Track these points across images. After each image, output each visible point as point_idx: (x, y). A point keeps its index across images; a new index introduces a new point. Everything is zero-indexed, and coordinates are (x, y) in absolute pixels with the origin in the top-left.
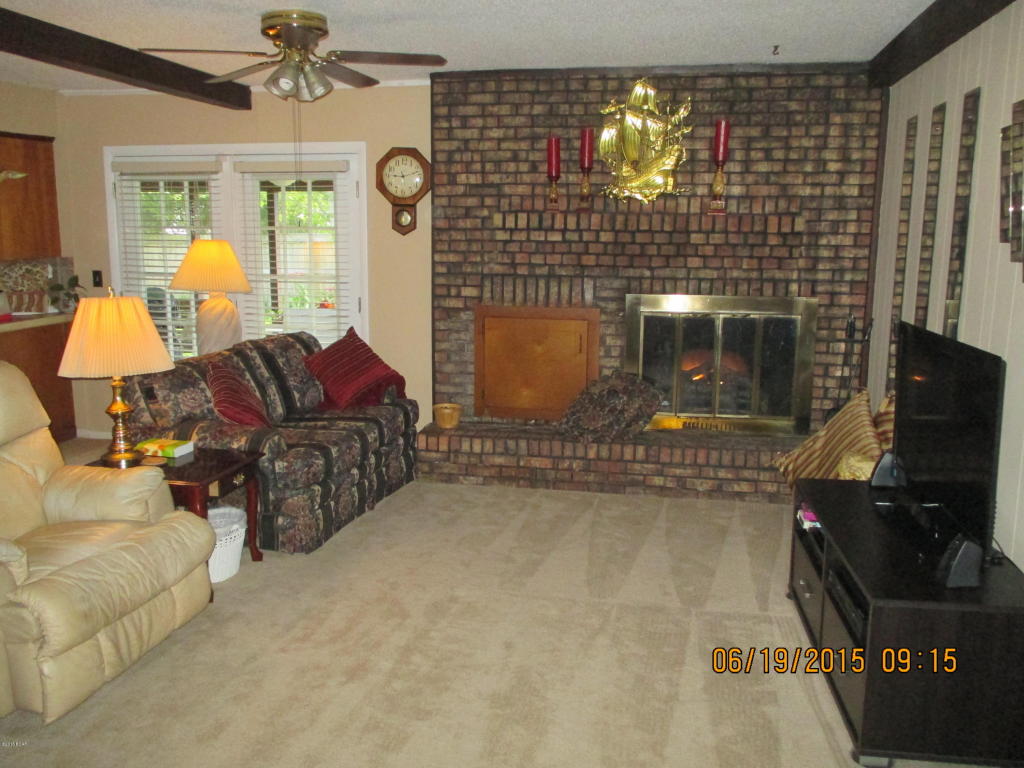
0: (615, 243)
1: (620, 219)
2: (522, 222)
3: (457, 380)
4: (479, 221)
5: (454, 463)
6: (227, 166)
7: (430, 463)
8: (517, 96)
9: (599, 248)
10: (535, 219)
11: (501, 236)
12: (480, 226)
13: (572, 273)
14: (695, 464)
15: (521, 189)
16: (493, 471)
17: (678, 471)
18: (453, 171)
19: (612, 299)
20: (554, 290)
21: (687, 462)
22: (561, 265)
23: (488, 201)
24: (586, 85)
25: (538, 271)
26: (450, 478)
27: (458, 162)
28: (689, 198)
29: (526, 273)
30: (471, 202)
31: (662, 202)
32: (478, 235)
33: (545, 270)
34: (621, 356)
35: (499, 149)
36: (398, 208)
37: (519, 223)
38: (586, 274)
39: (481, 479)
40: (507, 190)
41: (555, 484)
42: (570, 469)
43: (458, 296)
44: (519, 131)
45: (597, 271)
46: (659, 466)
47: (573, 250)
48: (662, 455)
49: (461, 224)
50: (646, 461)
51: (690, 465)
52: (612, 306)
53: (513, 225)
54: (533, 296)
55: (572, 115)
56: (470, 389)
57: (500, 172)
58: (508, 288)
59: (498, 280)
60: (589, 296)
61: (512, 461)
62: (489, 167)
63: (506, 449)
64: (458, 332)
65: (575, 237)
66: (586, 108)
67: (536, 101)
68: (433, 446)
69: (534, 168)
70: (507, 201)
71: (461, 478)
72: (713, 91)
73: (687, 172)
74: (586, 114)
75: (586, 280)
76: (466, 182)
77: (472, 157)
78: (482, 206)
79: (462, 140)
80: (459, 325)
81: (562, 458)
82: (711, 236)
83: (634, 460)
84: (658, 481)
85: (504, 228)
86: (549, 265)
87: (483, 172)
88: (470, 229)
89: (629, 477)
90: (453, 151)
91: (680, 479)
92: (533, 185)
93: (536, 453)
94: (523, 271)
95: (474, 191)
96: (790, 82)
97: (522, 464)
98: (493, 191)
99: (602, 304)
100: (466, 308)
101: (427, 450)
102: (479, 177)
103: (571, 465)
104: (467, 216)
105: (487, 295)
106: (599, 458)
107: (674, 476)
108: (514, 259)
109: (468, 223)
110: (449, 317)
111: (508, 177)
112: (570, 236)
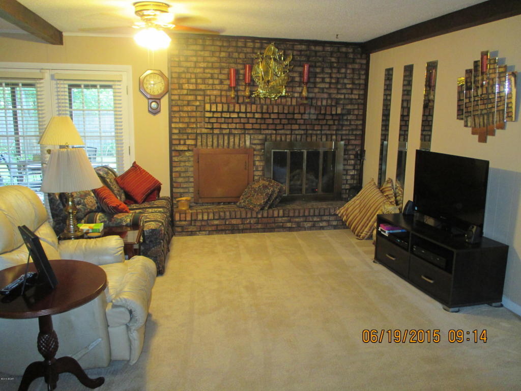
0: (262, 118)
1: (265, 107)
2: (220, 109)
3: (185, 186)
4: (195, 107)
5: (194, 226)
6: (47, 76)
7: (182, 227)
8: (213, 47)
9: (254, 121)
10: (225, 107)
11: (208, 115)
12: (195, 110)
13: (240, 133)
14: (304, 216)
15: (215, 92)
16: (213, 228)
17: (297, 220)
18: (181, 82)
19: (258, 144)
20: (232, 140)
21: (301, 215)
22: (236, 129)
23: (199, 98)
24: (245, 44)
25: (224, 132)
26: (192, 233)
27: (183, 78)
28: (291, 98)
29: (218, 132)
30: (191, 98)
31: (280, 99)
32: (194, 114)
33: (227, 131)
34: (263, 170)
35: (204, 73)
36: (150, 101)
37: (218, 108)
38: (246, 132)
39: (208, 232)
40: (208, 92)
41: (243, 231)
42: (250, 223)
43: (185, 144)
44: (214, 64)
45: (251, 132)
46: (289, 218)
47: (242, 122)
48: (290, 213)
49: (185, 109)
50: (284, 217)
51: (302, 216)
52: (258, 147)
53: (215, 110)
54: (222, 143)
55: (239, 58)
56: (191, 190)
57: (205, 84)
58: (210, 140)
59: (204, 136)
60: (248, 143)
61: (223, 222)
62: (199, 81)
63: (220, 216)
64: (185, 162)
65: (244, 115)
66: (245, 55)
67: (222, 50)
68: (183, 219)
69: (221, 83)
70: (208, 98)
71: (198, 232)
72: (301, 51)
73: (290, 87)
74: (246, 58)
75: (246, 135)
76: (187, 88)
77: (191, 76)
78: (196, 100)
79: (185, 67)
80: (185, 158)
81: (246, 218)
82: (303, 115)
83: (278, 217)
84: (289, 225)
85: (210, 111)
86: (230, 129)
87: (196, 84)
88: (190, 111)
89: (276, 224)
90: (181, 73)
91: (298, 223)
92: (221, 90)
93: (234, 217)
94: (216, 131)
95: (191, 93)
96: (332, 49)
97: (227, 223)
98: (202, 93)
99: (254, 146)
100: (189, 150)
101: (180, 220)
102: (194, 86)
103: (250, 221)
104: (188, 105)
105: (199, 143)
106: (263, 217)
107: (295, 222)
108: (213, 126)
109: (189, 108)
110: (180, 155)
111: (209, 86)
112: (241, 115)
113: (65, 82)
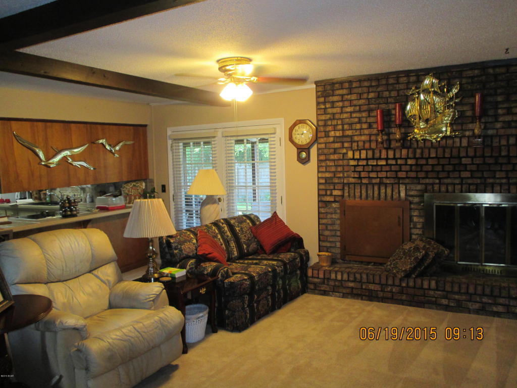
0: (417, 165)
1: (419, 151)
2: (363, 156)
3: (331, 240)
4: (342, 155)
5: (328, 285)
6: (219, 134)
7: (315, 284)
8: (360, 89)
9: (408, 168)
10: (370, 153)
11: (352, 163)
12: (342, 158)
13: (393, 182)
14: (467, 293)
15: (363, 138)
16: (348, 291)
17: (457, 297)
18: (327, 130)
19: (416, 196)
20: (383, 191)
21: (462, 291)
22: (387, 178)
23: (346, 145)
24: (398, 80)
25: (374, 181)
26: (325, 293)
27: (330, 125)
28: (461, 138)
29: (367, 182)
30: (337, 145)
31: (444, 141)
32: (341, 163)
33: (378, 181)
34: (423, 228)
35: (351, 118)
36: (300, 150)
37: (362, 156)
38: (401, 182)
39: (342, 294)
40: (356, 138)
41: (383, 300)
42: (391, 291)
43: (331, 195)
44: (361, 107)
45: (407, 181)
46: (445, 293)
47: (393, 169)
48: (446, 287)
49: (332, 157)
50: (437, 290)
51: (464, 293)
52: (416, 200)
53: (358, 157)
54: (371, 194)
55: (390, 97)
56: (338, 244)
57: (352, 130)
58: (358, 191)
59: (352, 186)
60: (403, 194)
61: (358, 285)
62: (346, 127)
63: (355, 278)
64: (332, 213)
65: (393, 162)
66: (398, 92)
67: (370, 91)
68: (315, 275)
69: (370, 126)
70: (356, 144)
71: (331, 293)
72: (472, 77)
73: (459, 124)
74: (398, 96)
75: (401, 185)
76: (334, 135)
77: (337, 122)
78: (343, 147)
79: (331, 114)
80: (331, 210)
81: (387, 285)
82: (475, 159)
83: (429, 289)
84: (445, 302)
85: (353, 159)
86: (380, 178)
87: (343, 130)
88: (337, 160)
89: (427, 298)
90: (327, 120)
91: (458, 301)
92: (370, 135)
93: (372, 281)
94: (365, 181)
95: (338, 140)
97: (364, 287)
98: (349, 139)
99: (411, 199)
100: (335, 201)
101: (313, 277)
102: (341, 132)
103: (392, 289)
104: (335, 153)
105: (346, 194)
106: (408, 286)
107: (454, 299)
108: (360, 175)
109: (336, 157)
110: (327, 206)
111: (356, 132)
112: (390, 162)
113: (232, 138)
